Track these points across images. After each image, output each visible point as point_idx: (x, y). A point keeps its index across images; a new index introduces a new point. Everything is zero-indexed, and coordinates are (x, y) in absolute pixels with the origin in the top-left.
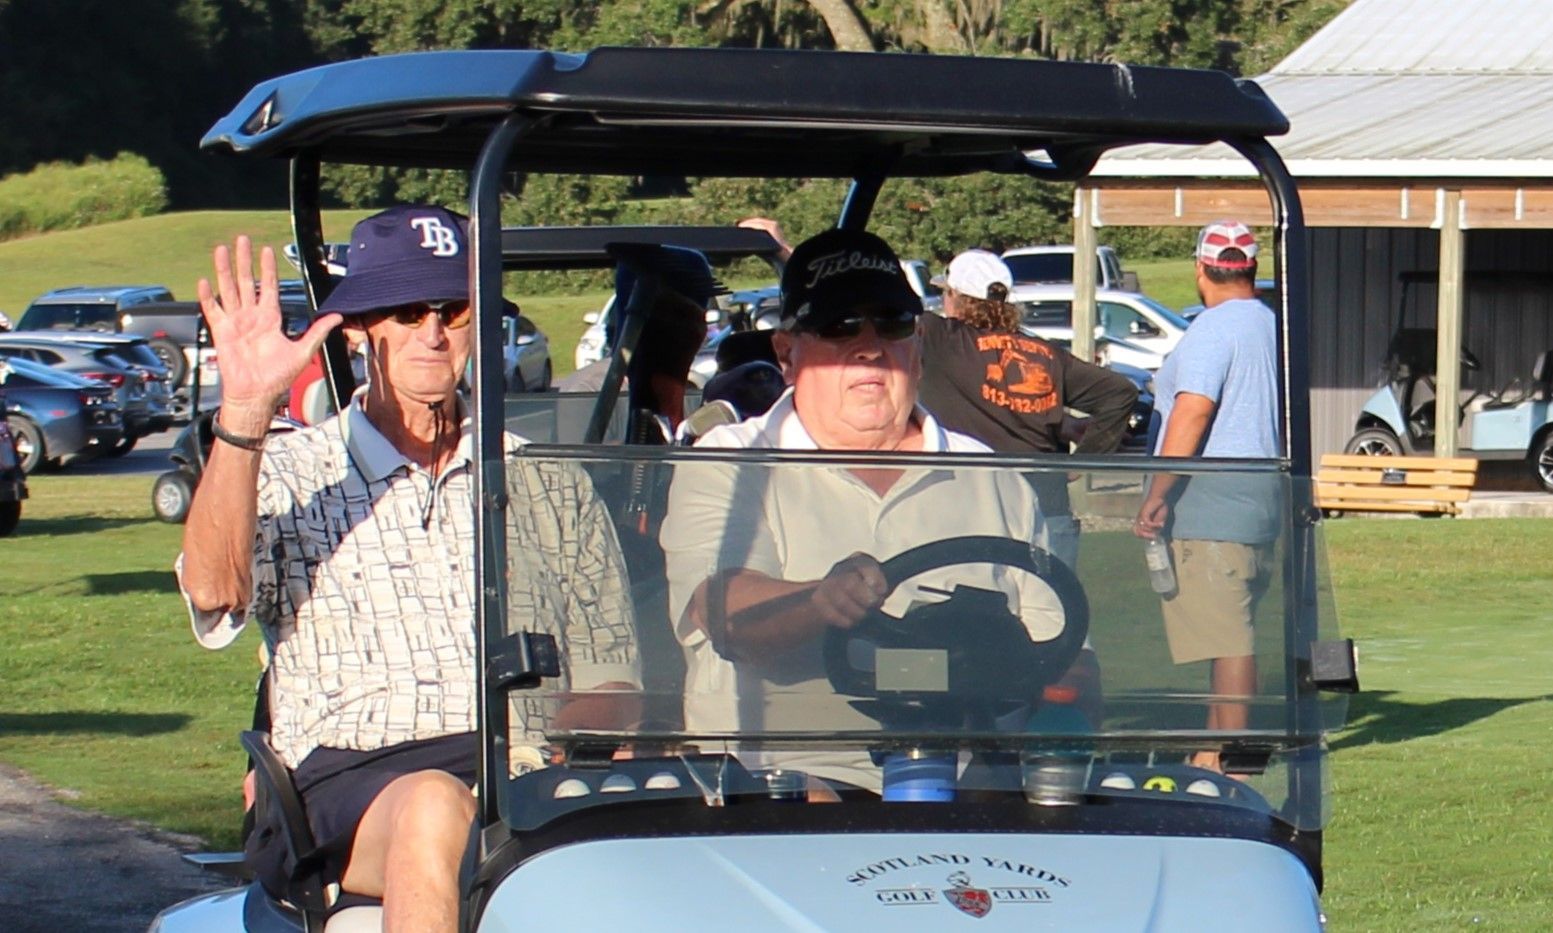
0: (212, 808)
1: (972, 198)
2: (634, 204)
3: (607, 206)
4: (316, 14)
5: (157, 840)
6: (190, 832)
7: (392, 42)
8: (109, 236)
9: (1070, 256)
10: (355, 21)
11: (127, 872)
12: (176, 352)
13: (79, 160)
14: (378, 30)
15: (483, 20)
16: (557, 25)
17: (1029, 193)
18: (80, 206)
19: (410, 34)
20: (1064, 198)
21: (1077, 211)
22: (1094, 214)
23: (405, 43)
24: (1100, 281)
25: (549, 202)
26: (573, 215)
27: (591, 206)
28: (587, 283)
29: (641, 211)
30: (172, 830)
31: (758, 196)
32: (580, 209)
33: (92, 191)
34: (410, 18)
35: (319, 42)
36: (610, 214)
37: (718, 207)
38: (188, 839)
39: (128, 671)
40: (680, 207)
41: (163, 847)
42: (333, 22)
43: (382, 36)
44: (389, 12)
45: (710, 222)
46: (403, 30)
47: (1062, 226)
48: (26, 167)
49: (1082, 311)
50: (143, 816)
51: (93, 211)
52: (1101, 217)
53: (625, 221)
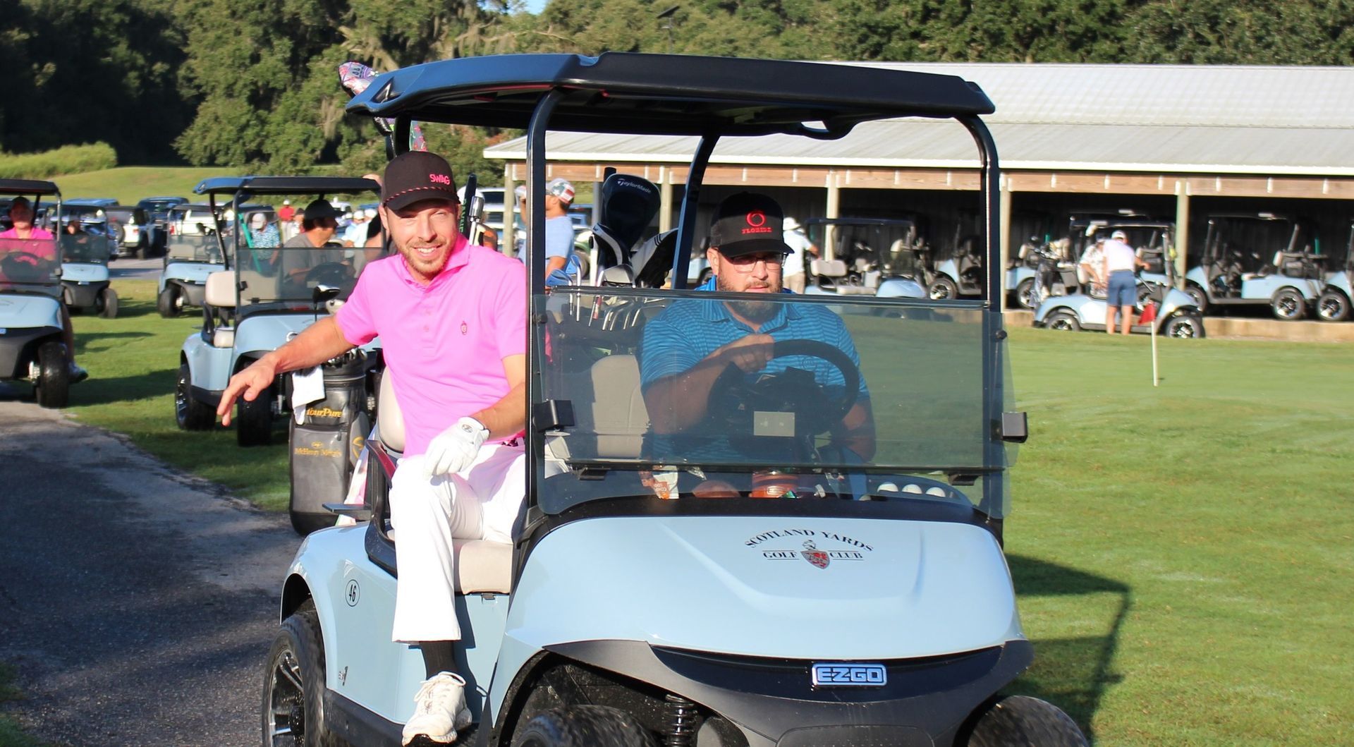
0: (134, 423)
1: (461, 168)
2: (317, 167)
3: (305, 168)
4: (182, 84)
5: (109, 436)
6: (124, 432)
7: (214, 96)
8: (92, 177)
9: (503, 193)
10: (199, 87)
11: (97, 449)
12: (120, 228)
13: (79, 144)
14: (208, 91)
15: (252, 87)
16: (285, 90)
17: (485, 165)
18: (80, 164)
19: (222, 93)
20: (500, 168)
21: (506, 173)
22: (514, 175)
23: (220, 97)
24: (515, 203)
25: (280, 165)
26: (291, 172)
27: (299, 167)
28: (296, 200)
29: (319, 170)
30: (116, 432)
31: (370, 165)
32: (293, 169)
33: (85, 157)
34: (223, 86)
35: (182, 96)
36: (307, 171)
37: (353, 169)
38: (123, 436)
39: (98, 364)
40: (337, 169)
41: (113, 439)
42: (189, 87)
43: (210, 94)
44: (213, 83)
45: (349, 176)
46: (219, 91)
47: (499, 180)
48: (57, 147)
49: (508, 216)
50: (104, 426)
51: (86, 166)
52: (517, 176)
53: (313, 174)
